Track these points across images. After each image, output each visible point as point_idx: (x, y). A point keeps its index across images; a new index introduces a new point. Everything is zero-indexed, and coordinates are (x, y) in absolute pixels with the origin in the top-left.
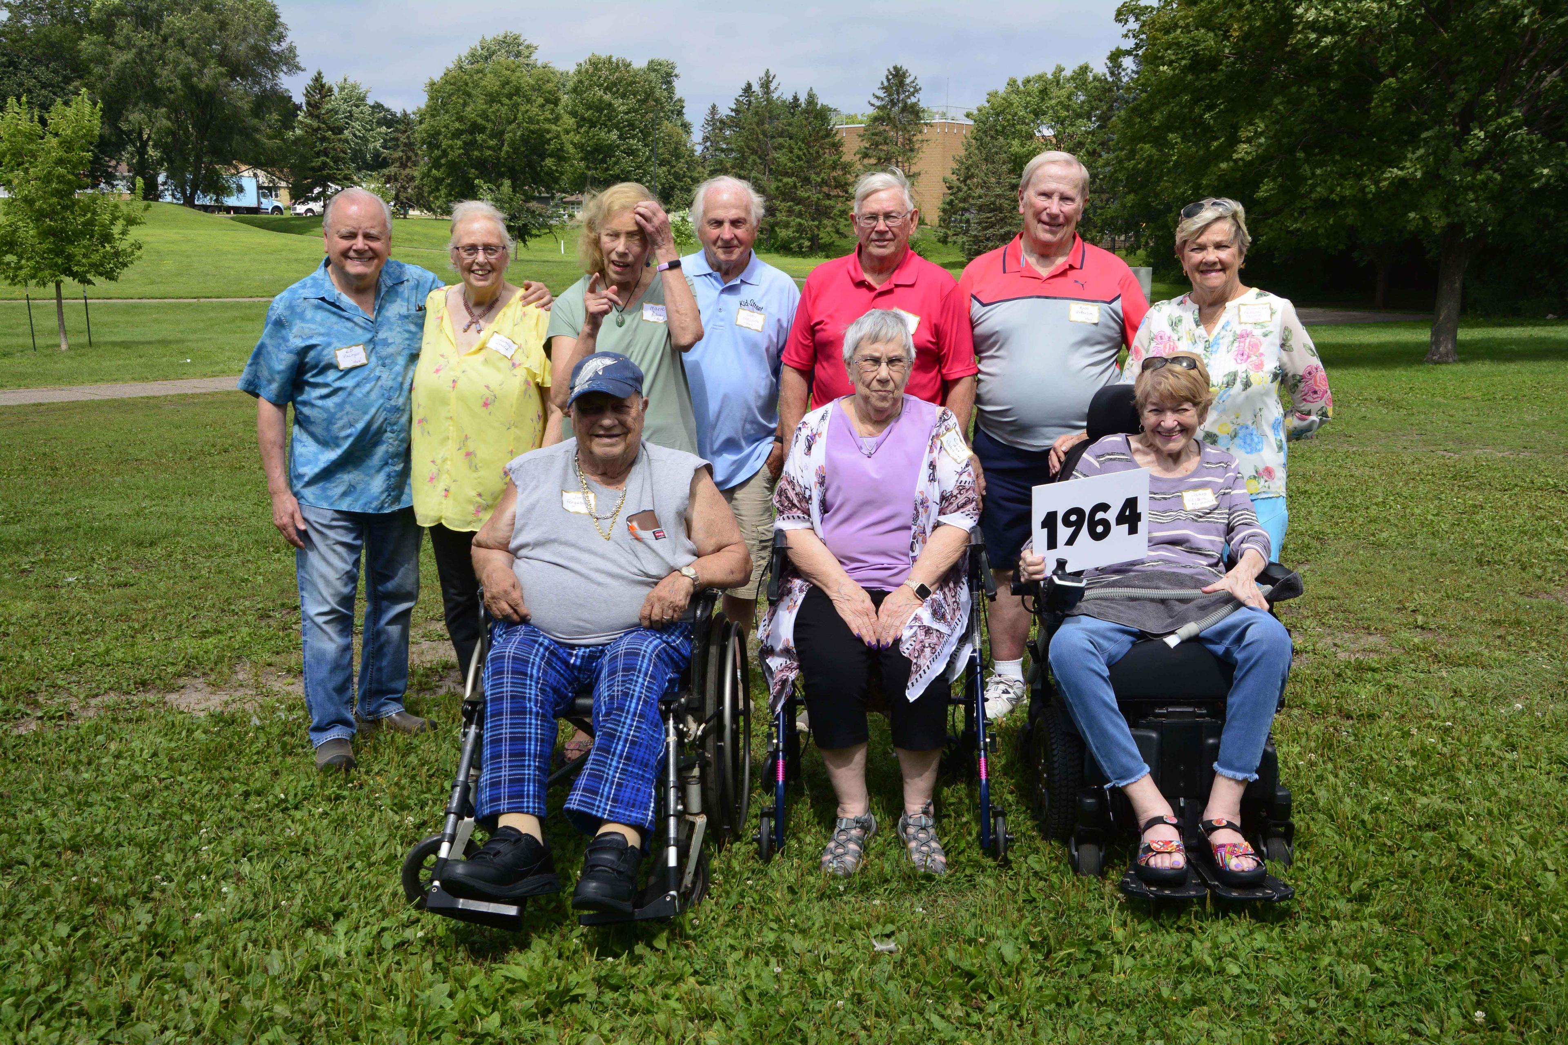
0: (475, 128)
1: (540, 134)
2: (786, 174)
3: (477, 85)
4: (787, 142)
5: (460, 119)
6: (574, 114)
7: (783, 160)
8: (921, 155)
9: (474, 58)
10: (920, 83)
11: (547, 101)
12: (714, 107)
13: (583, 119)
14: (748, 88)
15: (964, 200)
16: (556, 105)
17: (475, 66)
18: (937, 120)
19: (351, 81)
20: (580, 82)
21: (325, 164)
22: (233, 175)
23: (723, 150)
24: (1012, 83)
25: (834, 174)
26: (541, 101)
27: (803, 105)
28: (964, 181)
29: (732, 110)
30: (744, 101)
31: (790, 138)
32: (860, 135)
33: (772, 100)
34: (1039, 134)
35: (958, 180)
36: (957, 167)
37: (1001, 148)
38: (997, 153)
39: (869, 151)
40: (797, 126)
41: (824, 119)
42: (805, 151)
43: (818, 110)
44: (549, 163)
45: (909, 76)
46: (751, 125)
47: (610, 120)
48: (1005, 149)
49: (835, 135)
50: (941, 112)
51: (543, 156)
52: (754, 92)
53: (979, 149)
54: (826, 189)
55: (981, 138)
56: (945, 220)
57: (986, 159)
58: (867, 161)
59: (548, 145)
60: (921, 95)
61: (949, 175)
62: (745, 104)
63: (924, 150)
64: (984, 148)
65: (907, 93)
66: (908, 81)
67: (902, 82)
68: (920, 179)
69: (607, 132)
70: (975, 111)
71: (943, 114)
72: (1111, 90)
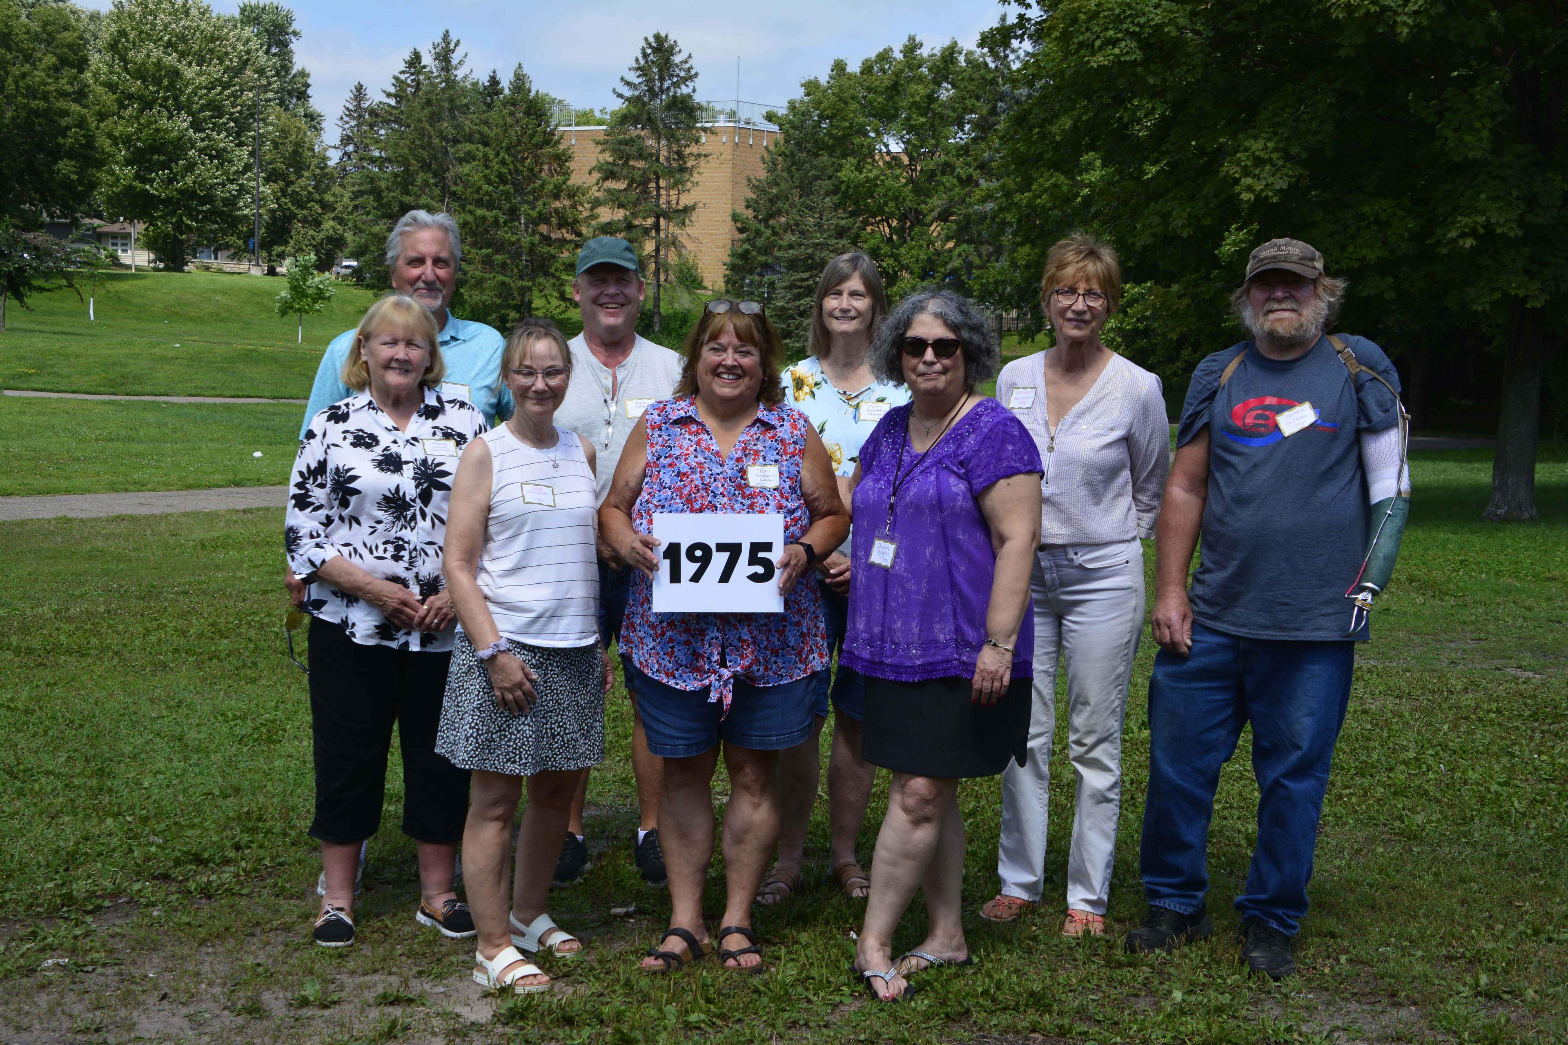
1: (50, 116)
2: (479, 203)
4: (479, 150)
6: (111, 87)
7: (476, 177)
8: (696, 178)
11: (64, 62)
12: (359, 88)
13: (130, 97)
14: (414, 61)
15: (766, 250)
16: (81, 71)
18: (722, 123)
20: (122, 33)
23: (373, 160)
24: (839, 67)
25: (557, 204)
26: (50, 60)
27: (507, 92)
28: (766, 221)
29: (389, 95)
30: (409, 81)
31: (486, 144)
32: (598, 143)
33: (454, 81)
34: (884, 150)
35: (756, 217)
36: (754, 196)
37: (823, 169)
38: (816, 178)
39: (615, 168)
40: (497, 126)
41: (541, 116)
42: (511, 166)
43: (531, 101)
44: (65, 167)
45: (680, 51)
46: (420, 121)
47: (176, 98)
48: (830, 172)
49: (558, 142)
50: (728, 110)
51: (56, 154)
52: (425, 67)
53: (789, 171)
54: (543, 228)
55: (793, 155)
56: (735, 282)
57: (801, 187)
58: (611, 184)
59: (64, 136)
60: (698, 83)
61: (740, 209)
62: (409, 86)
63: (701, 170)
64: (797, 170)
65: (675, 79)
66: (677, 59)
67: (668, 60)
68: (694, 216)
69: (171, 117)
70: (782, 111)
71: (731, 115)
72: (993, 82)
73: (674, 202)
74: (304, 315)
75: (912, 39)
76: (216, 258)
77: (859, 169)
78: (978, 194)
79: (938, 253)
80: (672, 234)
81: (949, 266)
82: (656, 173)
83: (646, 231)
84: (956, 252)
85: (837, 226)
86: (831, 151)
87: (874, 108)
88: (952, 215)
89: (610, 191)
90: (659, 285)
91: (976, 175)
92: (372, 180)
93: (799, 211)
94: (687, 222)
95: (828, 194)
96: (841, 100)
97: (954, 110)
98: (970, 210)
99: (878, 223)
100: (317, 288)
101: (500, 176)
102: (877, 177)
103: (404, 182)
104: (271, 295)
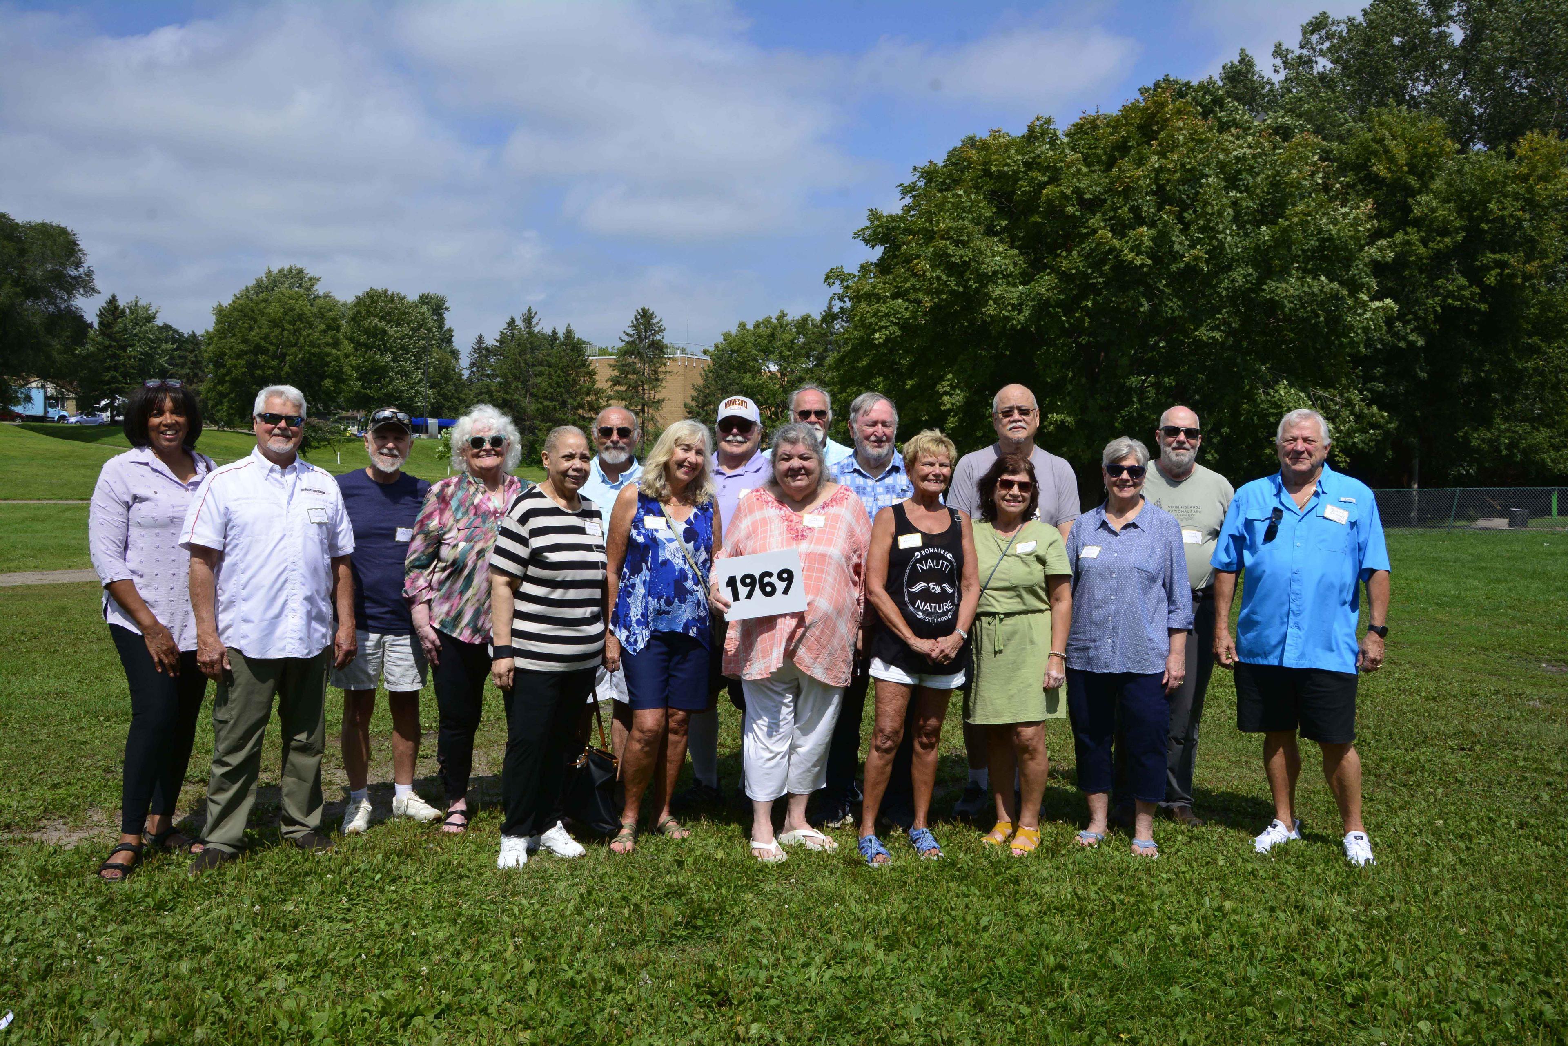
0: (258, 350)
1: (321, 357)
2: (546, 398)
3: (262, 313)
4: (547, 370)
5: (245, 341)
6: (351, 340)
7: (544, 384)
8: (664, 384)
9: (259, 285)
10: (665, 324)
11: (329, 328)
12: (481, 337)
13: (361, 345)
14: (512, 323)
16: (337, 331)
17: (261, 296)
18: (678, 354)
19: (142, 303)
20: (359, 312)
21: (114, 377)
22: (23, 386)
23: (488, 376)
24: (742, 326)
25: (588, 398)
26: (322, 327)
27: (562, 339)
28: (702, 407)
29: (497, 341)
30: (508, 334)
31: (550, 367)
32: (611, 366)
33: (533, 333)
34: (767, 369)
35: (697, 405)
36: (696, 394)
37: (734, 380)
38: (730, 384)
39: (620, 379)
40: (556, 357)
41: (580, 351)
42: (563, 378)
43: (575, 343)
44: (328, 383)
45: (656, 317)
46: (514, 354)
47: (384, 345)
48: (737, 381)
49: (589, 365)
50: (682, 348)
51: (323, 377)
52: (517, 326)
53: (716, 381)
54: (580, 412)
55: (717, 372)
57: (722, 390)
58: (617, 388)
59: (328, 366)
60: (665, 334)
61: (689, 401)
62: (508, 336)
63: (667, 380)
64: (720, 380)
65: (653, 332)
66: (654, 321)
67: (649, 322)
68: (664, 404)
69: (382, 355)
70: (712, 349)
71: (684, 350)
72: (825, 335)
73: (652, 397)
75: (782, 312)
77: (753, 379)
80: (651, 414)
82: (642, 382)
86: (738, 370)
87: (761, 347)
89: (617, 391)
92: (488, 386)
94: (659, 408)
96: (743, 343)
97: (805, 349)
101: (557, 384)
103: (505, 386)
104: (432, 449)
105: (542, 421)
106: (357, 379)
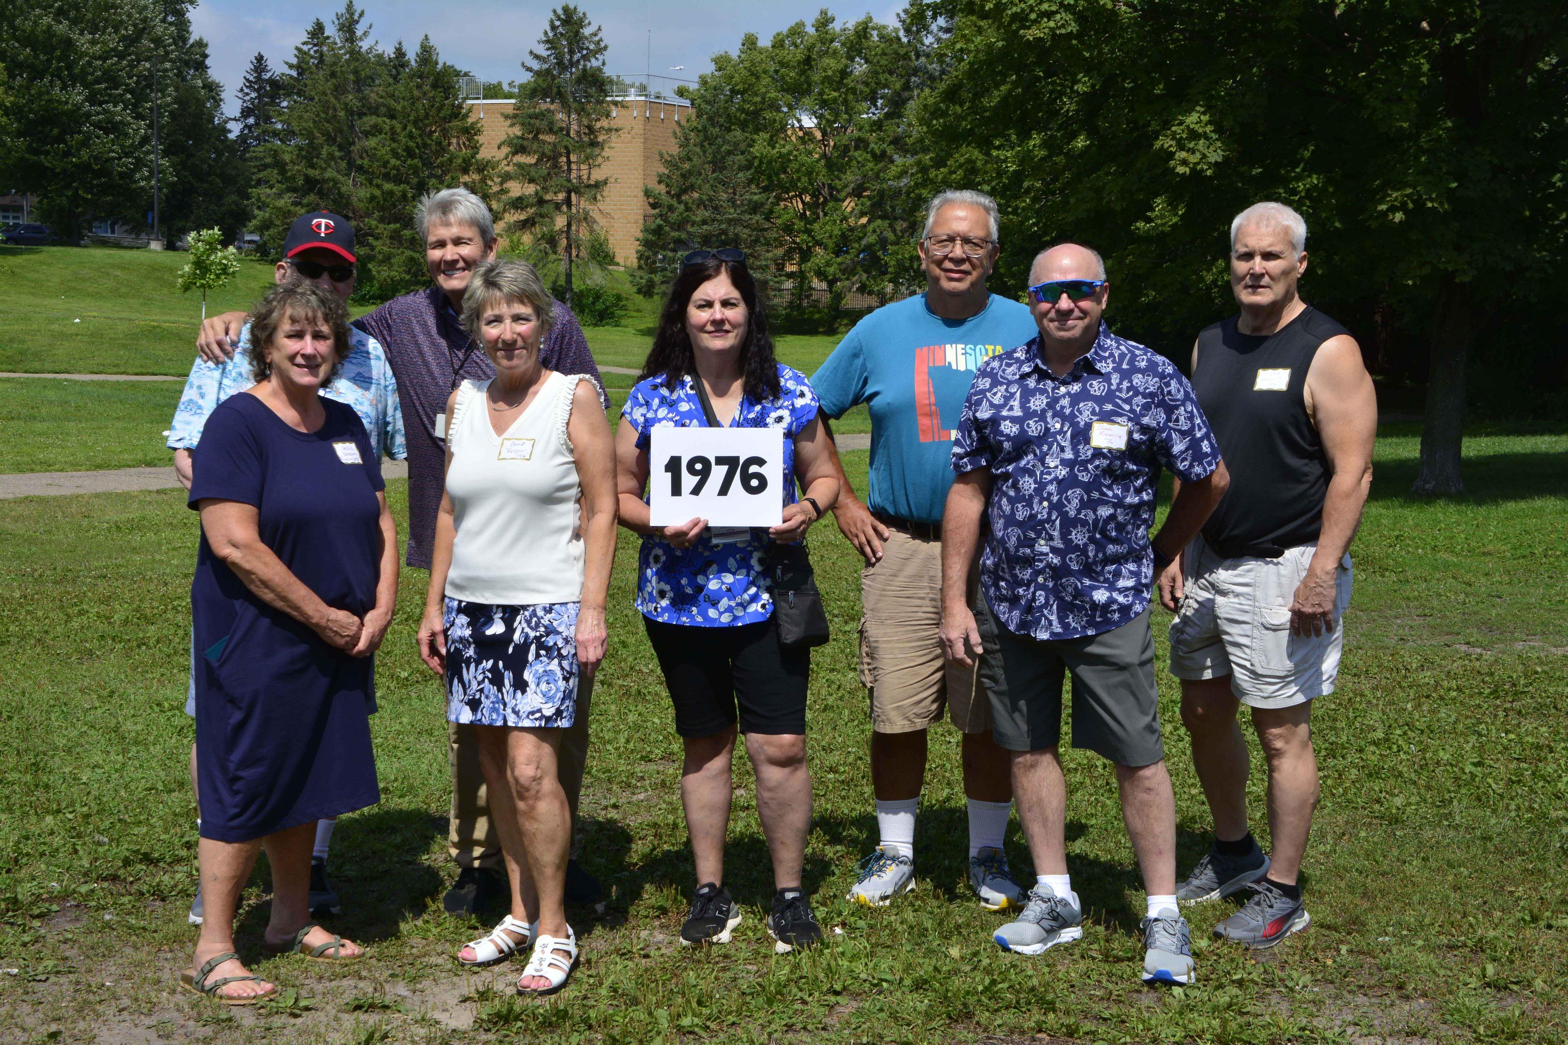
2: (387, 177)
4: (386, 123)
7: (383, 151)
8: (606, 153)
10: (606, 37)
12: (259, 58)
14: (318, 31)
15: (680, 226)
18: (632, 97)
23: (275, 134)
24: (750, 42)
27: (413, 63)
28: (678, 196)
29: (291, 66)
30: (312, 52)
31: (392, 117)
32: (507, 117)
33: (359, 52)
34: (797, 125)
35: (668, 193)
36: (667, 172)
37: (736, 144)
38: (729, 153)
39: (525, 143)
40: (403, 98)
41: (449, 88)
42: (419, 140)
43: (438, 73)
45: (589, 24)
46: (324, 93)
47: (69, 68)
48: (743, 146)
49: (466, 116)
50: (637, 84)
52: (328, 38)
53: (702, 146)
55: (705, 129)
56: (648, 258)
57: (712, 162)
58: (520, 159)
60: (607, 56)
61: (653, 184)
62: (312, 57)
63: (613, 145)
64: (710, 144)
65: (585, 52)
66: (587, 31)
67: (577, 32)
68: (606, 191)
69: (64, 87)
70: (693, 86)
71: (643, 89)
72: (906, 57)
73: (585, 177)
74: (208, 291)
75: (824, 13)
76: (113, 232)
77: (772, 143)
78: (893, 170)
79: (852, 230)
80: (584, 209)
81: (864, 242)
82: (566, 148)
83: (558, 206)
84: (870, 228)
85: (750, 201)
86: (743, 126)
87: (786, 83)
88: (866, 190)
89: (520, 166)
90: (571, 261)
91: (890, 150)
92: (275, 153)
93: (712, 186)
94: (599, 197)
95: (741, 169)
96: (752, 74)
97: (866, 84)
98: (885, 186)
99: (791, 198)
100: (220, 263)
101: (408, 150)
102: (790, 153)
103: (309, 155)
104: (172, 270)
105: (382, 220)
106: (20, 134)
